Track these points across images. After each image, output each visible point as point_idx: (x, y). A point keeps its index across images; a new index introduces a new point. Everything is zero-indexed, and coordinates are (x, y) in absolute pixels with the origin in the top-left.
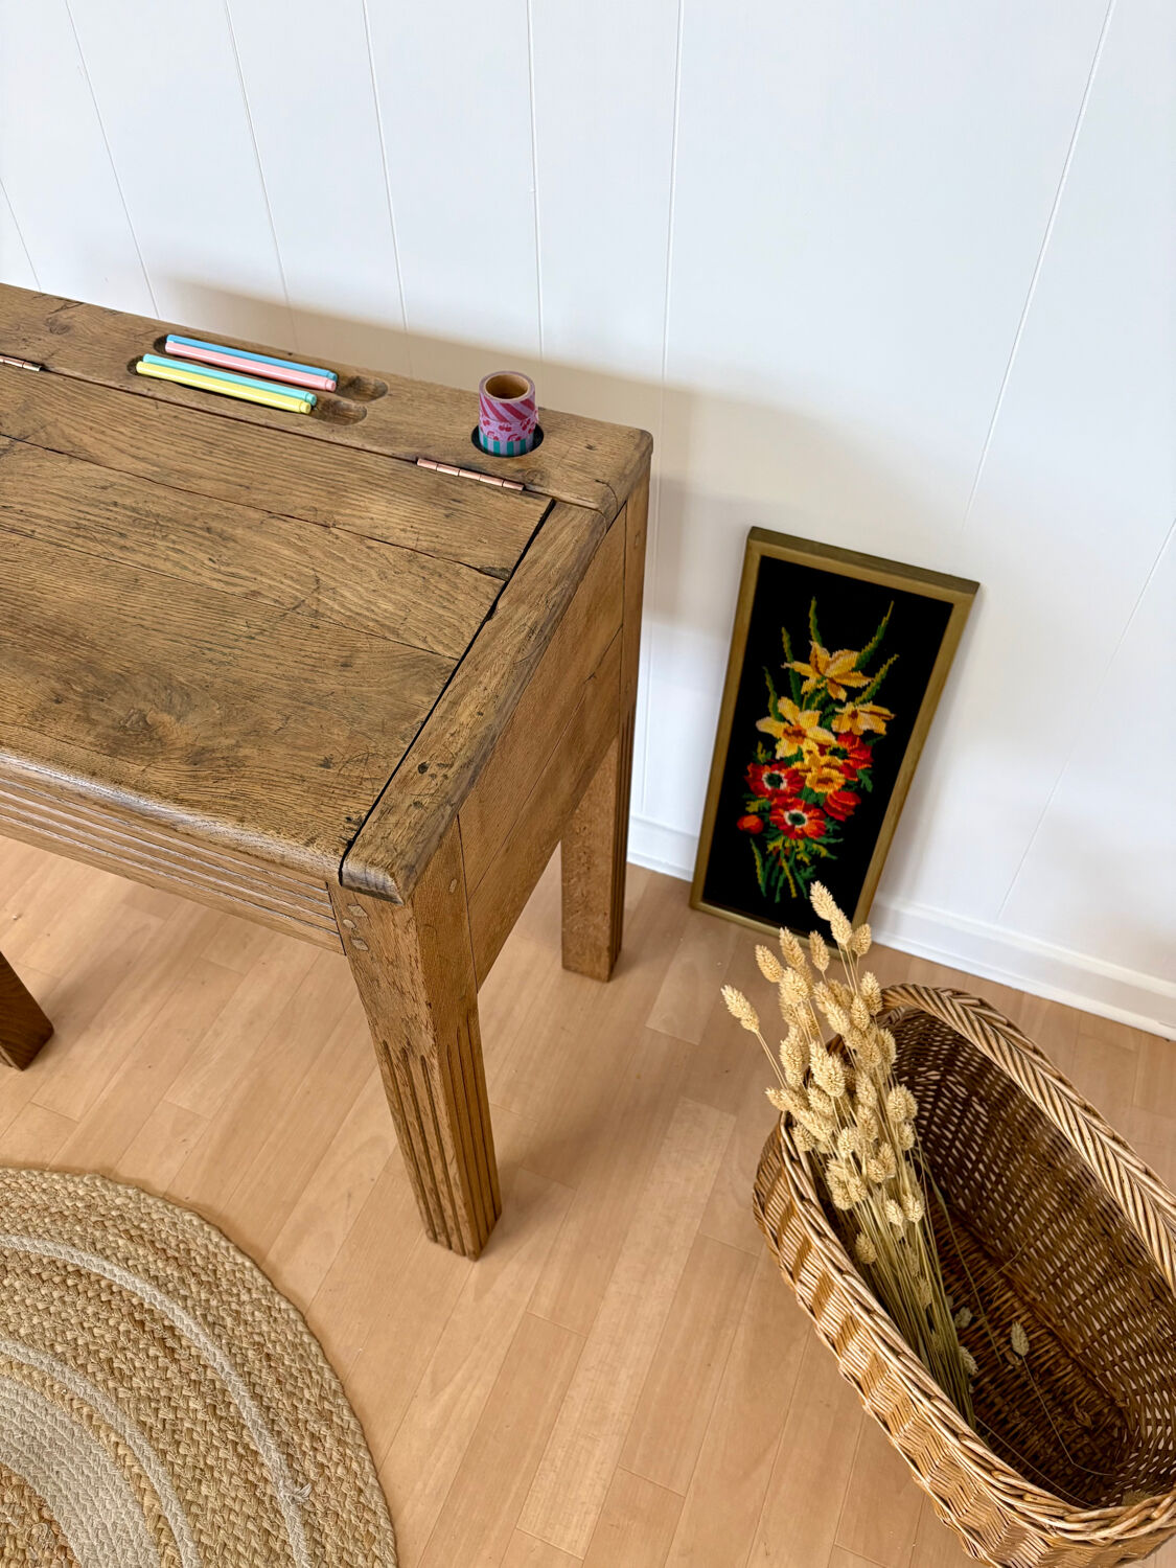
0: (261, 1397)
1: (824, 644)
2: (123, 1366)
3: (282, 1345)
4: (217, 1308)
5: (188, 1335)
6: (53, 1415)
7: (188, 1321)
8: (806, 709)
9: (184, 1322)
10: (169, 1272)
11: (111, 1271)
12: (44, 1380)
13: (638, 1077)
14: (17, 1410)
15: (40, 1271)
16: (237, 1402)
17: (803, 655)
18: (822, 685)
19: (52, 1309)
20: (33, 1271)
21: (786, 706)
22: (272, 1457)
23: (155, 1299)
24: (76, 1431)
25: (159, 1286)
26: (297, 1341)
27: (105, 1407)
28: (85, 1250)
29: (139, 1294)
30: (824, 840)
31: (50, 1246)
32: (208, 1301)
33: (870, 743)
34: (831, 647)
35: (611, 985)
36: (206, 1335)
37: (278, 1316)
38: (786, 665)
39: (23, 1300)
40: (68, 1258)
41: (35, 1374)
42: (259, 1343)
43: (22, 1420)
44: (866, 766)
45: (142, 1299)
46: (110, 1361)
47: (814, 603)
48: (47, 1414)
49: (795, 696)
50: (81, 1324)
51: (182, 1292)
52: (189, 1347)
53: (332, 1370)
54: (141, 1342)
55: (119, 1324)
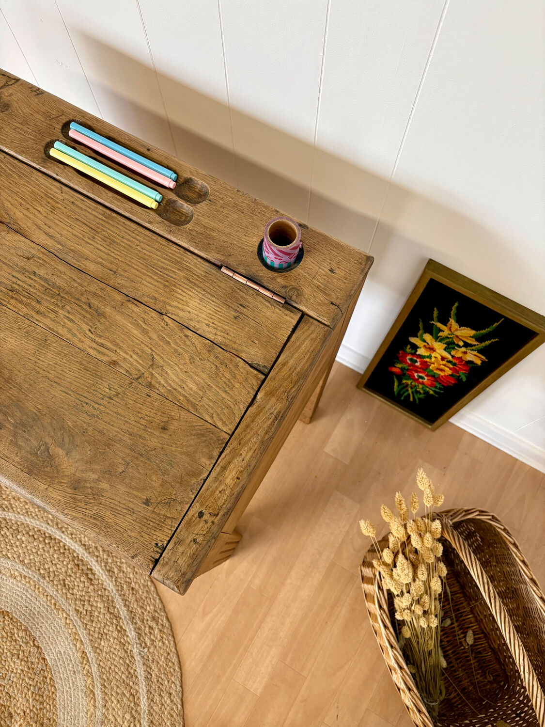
0: (129, 606)
1: (457, 321)
2: (70, 584)
3: (139, 585)
4: (111, 563)
5: (98, 574)
6: (39, 601)
7: (98, 567)
8: (439, 341)
9: (97, 568)
10: (90, 543)
11: (65, 539)
12: (35, 585)
13: (316, 477)
14: (24, 597)
15: (34, 534)
16: (118, 607)
17: (445, 322)
18: (452, 336)
19: (39, 553)
20: (31, 534)
21: (428, 337)
22: (132, 634)
23: (84, 555)
24: (49, 609)
25: (86, 549)
26: (146, 584)
27: (62, 601)
28: (53, 527)
29: (77, 552)
30: (434, 389)
31: (38, 523)
32: (107, 559)
33: (471, 365)
34: (461, 323)
35: (310, 425)
36: (106, 575)
37: (138, 571)
38: (432, 322)
39: (26, 547)
40: (46, 530)
41: (31, 581)
42: (129, 582)
43: (26, 602)
44: (465, 372)
45: (78, 554)
46: (64, 580)
47: (456, 304)
48: (36, 601)
49: (434, 335)
50: (52, 561)
51: (96, 553)
52: (98, 579)
53: (160, 599)
54: (78, 574)
55: (68, 564)
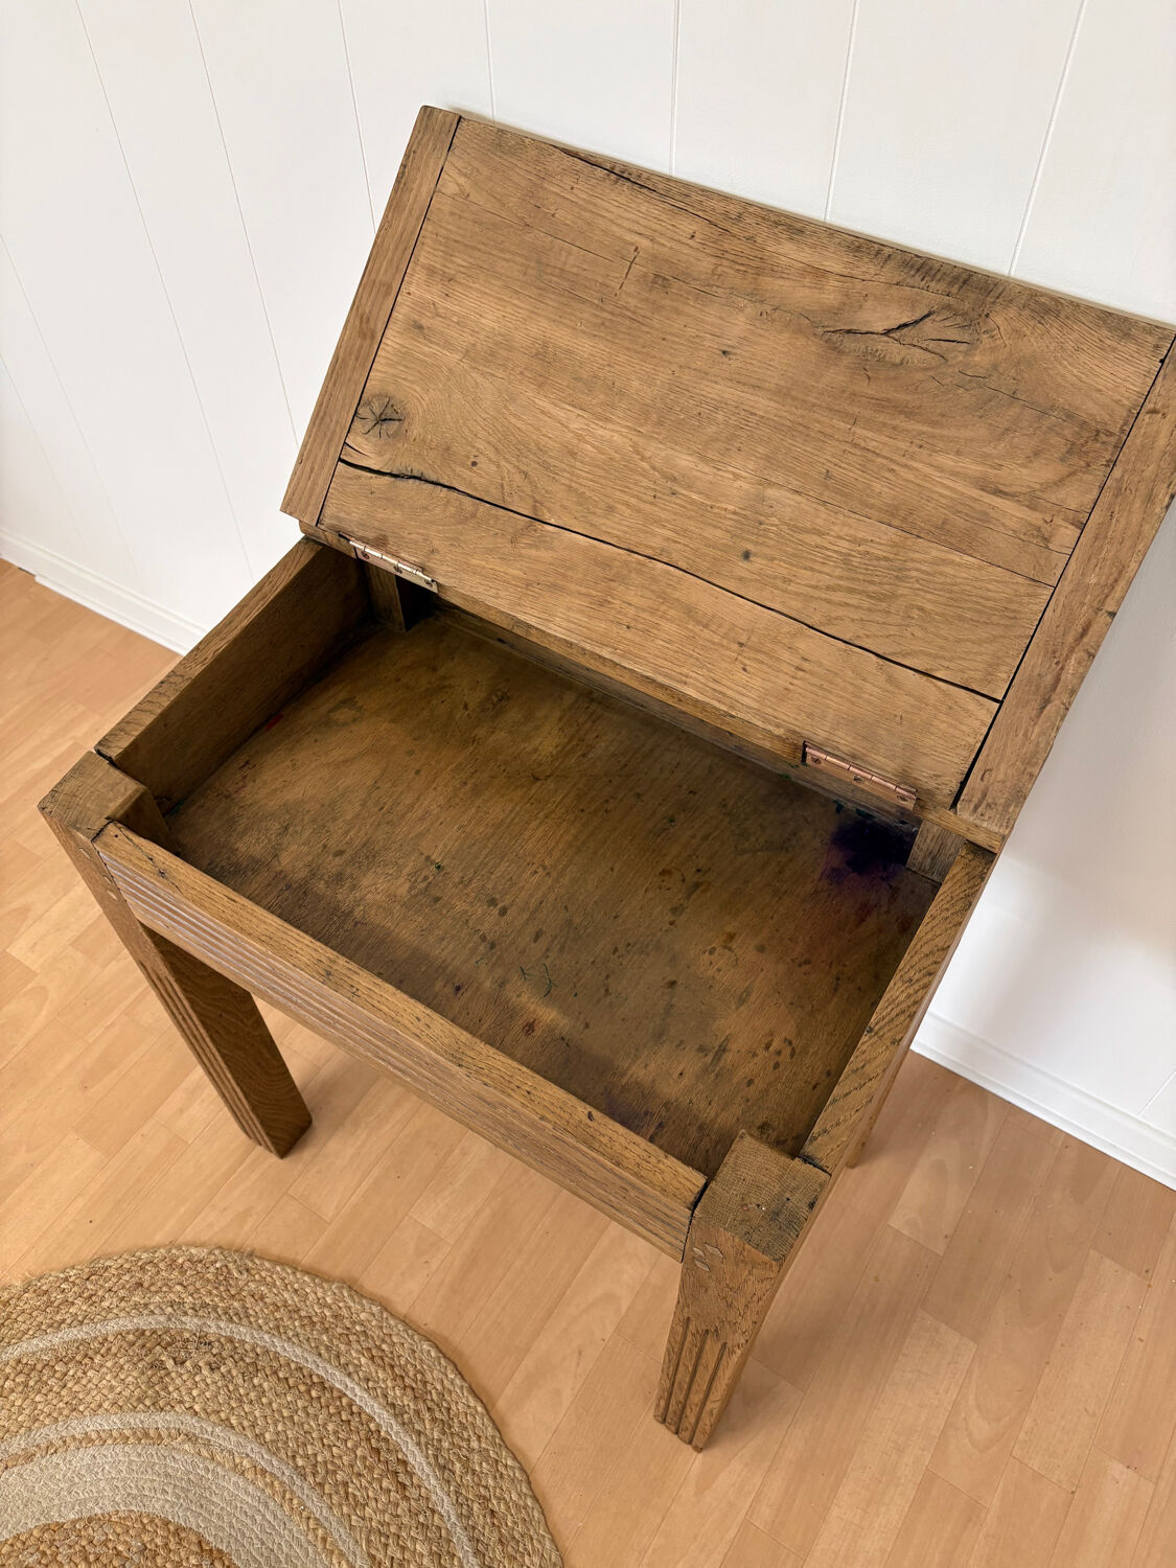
0: (484, 1555)
2: (358, 1494)
3: (506, 1503)
4: (449, 1450)
5: (419, 1473)
6: (290, 1531)
7: (420, 1458)
9: (417, 1459)
10: (406, 1403)
11: (353, 1390)
12: (285, 1492)
14: (259, 1518)
15: (288, 1375)
16: (461, 1556)
19: (296, 1418)
20: (281, 1375)
23: (392, 1428)
24: (310, 1551)
25: (396, 1416)
26: (521, 1502)
27: (339, 1532)
28: (329, 1362)
29: (377, 1420)
31: (298, 1351)
32: (440, 1441)
35: (855, 1171)
36: (437, 1479)
37: (505, 1472)
39: (270, 1404)
40: (314, 1367)
41: (276, 1483)
42: (484, 1497)
43: (263, 1530)
45: (378, 1425)
46: (345, 1484)
48: (284, 1530)
50: (322, 1439)
51: (416, 1426)
52: (420, 1487)
53: (553, 1541)
54: (376, 1472)
55: (356, 1447)
